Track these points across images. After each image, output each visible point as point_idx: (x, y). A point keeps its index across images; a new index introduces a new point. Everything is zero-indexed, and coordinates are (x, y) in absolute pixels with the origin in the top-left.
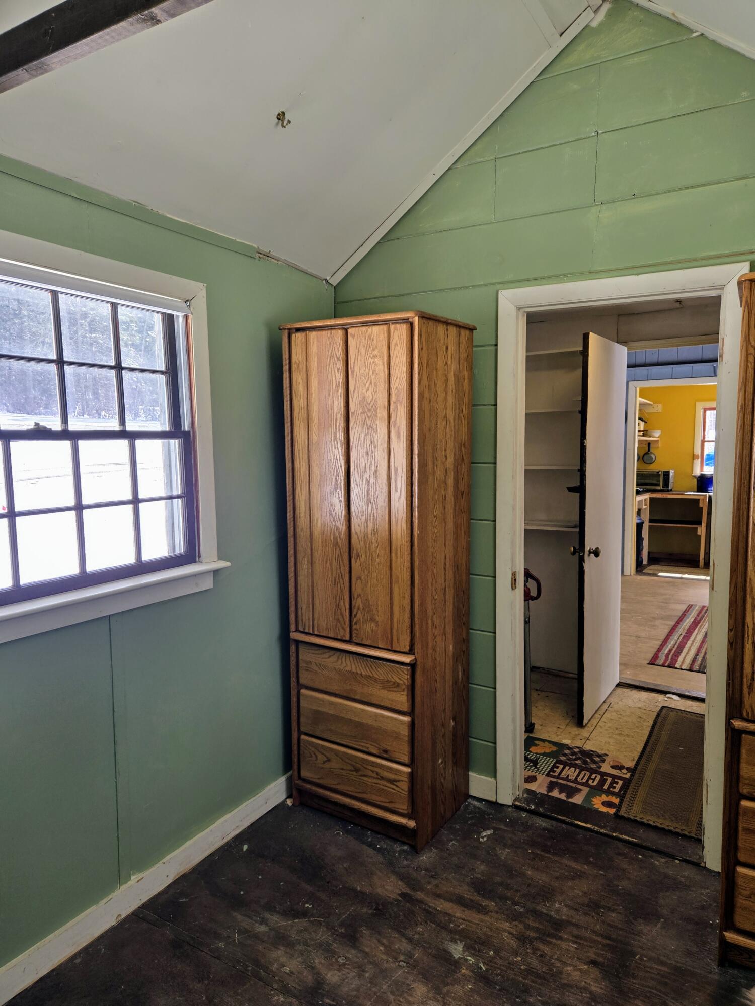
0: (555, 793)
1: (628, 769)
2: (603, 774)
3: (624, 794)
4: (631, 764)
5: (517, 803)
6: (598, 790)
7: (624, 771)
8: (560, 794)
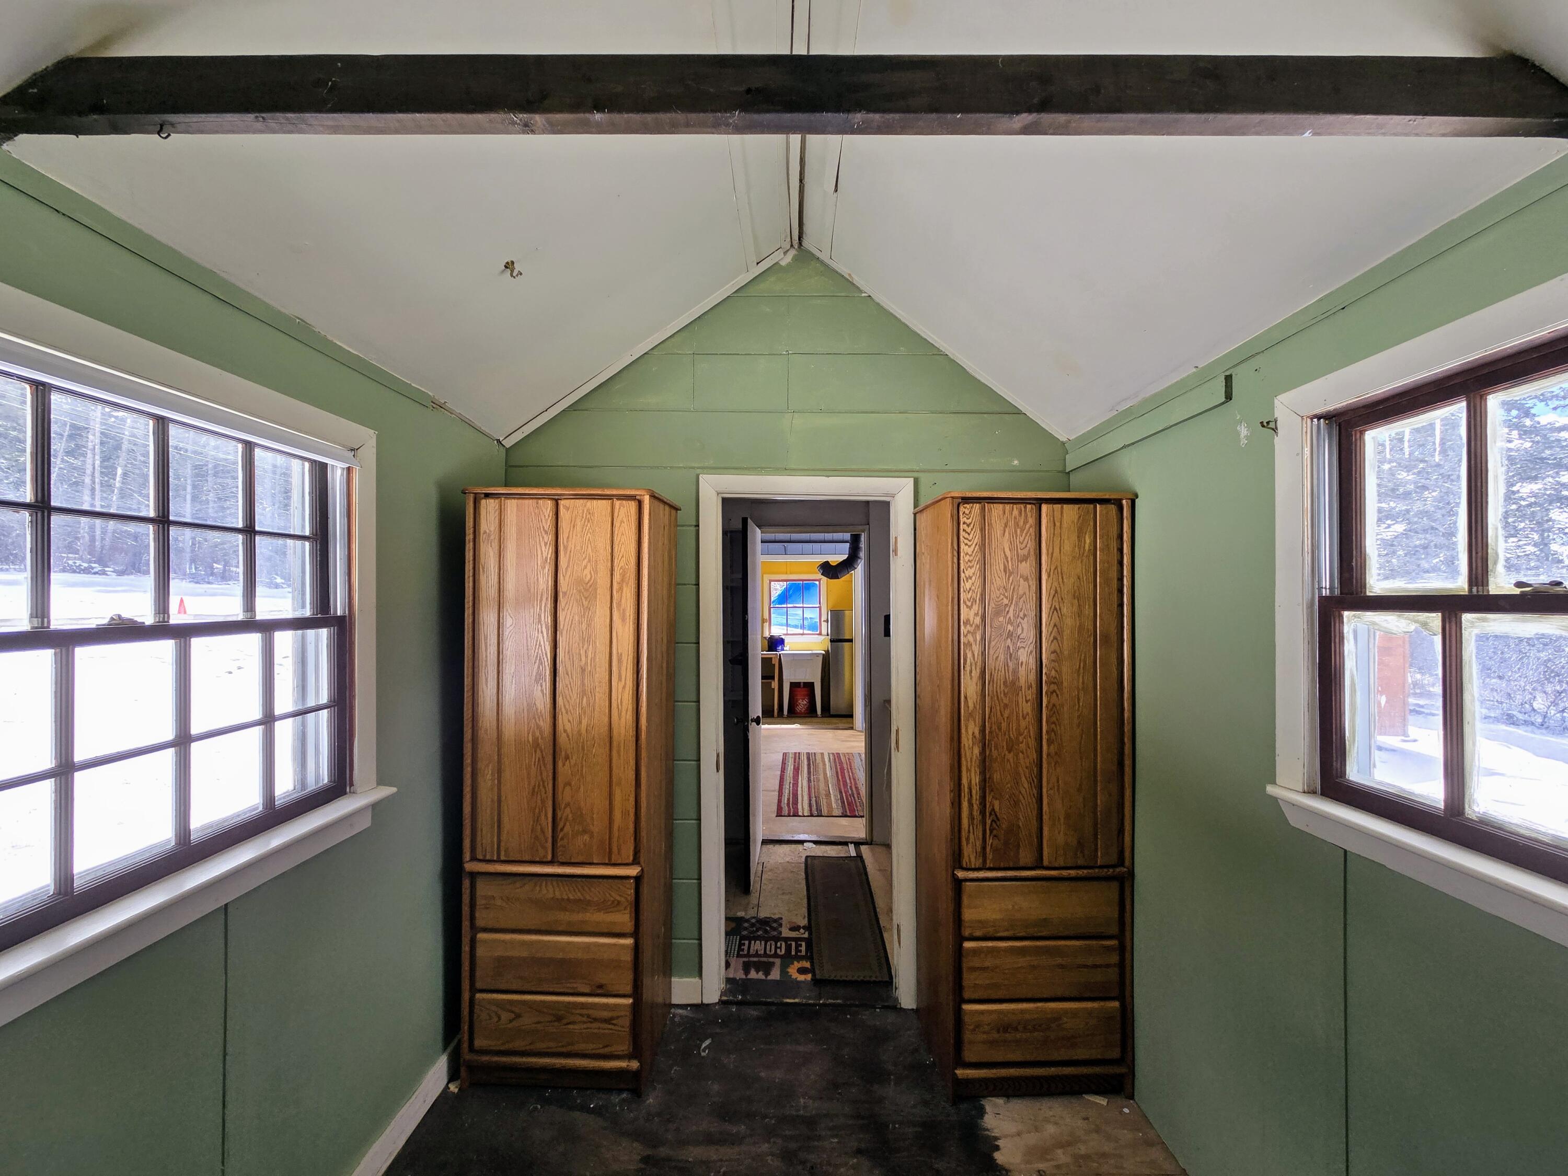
0: (753, 975)
1: (804, 928)
2: (786, 939)
3: (812, 953)
4: (804, 922)
5: (724, 998)
6: (788, 958)
7: (802, 931)
8: (757, 973)
